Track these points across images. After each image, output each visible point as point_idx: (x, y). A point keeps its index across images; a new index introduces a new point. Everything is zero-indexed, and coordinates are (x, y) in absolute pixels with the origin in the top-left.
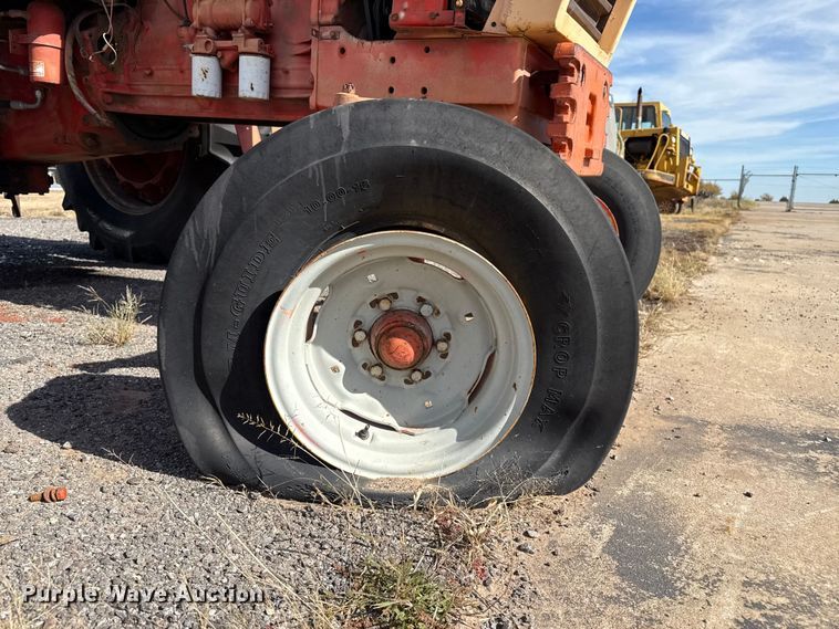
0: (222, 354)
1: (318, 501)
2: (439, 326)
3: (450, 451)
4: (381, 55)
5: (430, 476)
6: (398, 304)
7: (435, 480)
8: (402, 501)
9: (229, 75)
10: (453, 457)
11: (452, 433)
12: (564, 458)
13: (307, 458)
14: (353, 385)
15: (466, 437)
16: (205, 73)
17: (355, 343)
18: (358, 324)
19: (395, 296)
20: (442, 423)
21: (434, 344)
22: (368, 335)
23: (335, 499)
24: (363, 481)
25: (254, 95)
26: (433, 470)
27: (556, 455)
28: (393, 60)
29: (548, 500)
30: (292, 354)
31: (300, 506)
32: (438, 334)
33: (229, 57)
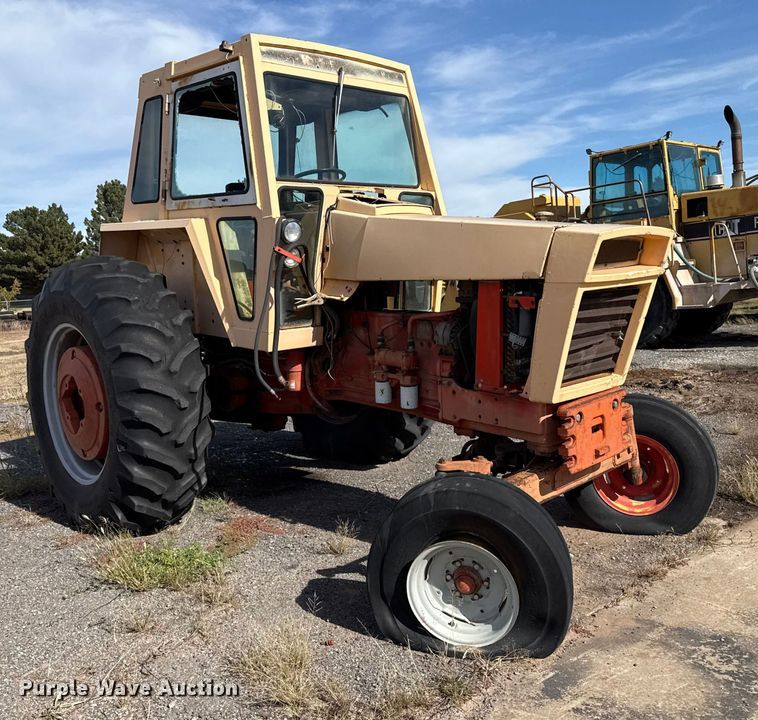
0: (390, 586)
1: (429, 652)
2: (484, 574)
3: (489, 635)
4: (474, 398)
5: (481, 646)
6: (464, 563)
7: (482, 648)
8: (459, 655)
9: (395, 393)
10: (490, 637)
11: (490, 626)
12: (542, 641)
13: (426, 633)
14: (446, 600)
15: (496, 629)
16: (382, 391)
17: (447, 580)
18: (447, 571)
19: (463, 560)
20: (486, 622)
21: (483, 582)
22: (452, 577)
23: (436, 652)
24: (450, 645)
25: (409, 408)
26: (482, 643)
27: (539, 639)
28: (480, 402)
29: (532, 660)
30: (418, 586)
31: (423, 654)
32: (484, 578)
33: (395, 382)
